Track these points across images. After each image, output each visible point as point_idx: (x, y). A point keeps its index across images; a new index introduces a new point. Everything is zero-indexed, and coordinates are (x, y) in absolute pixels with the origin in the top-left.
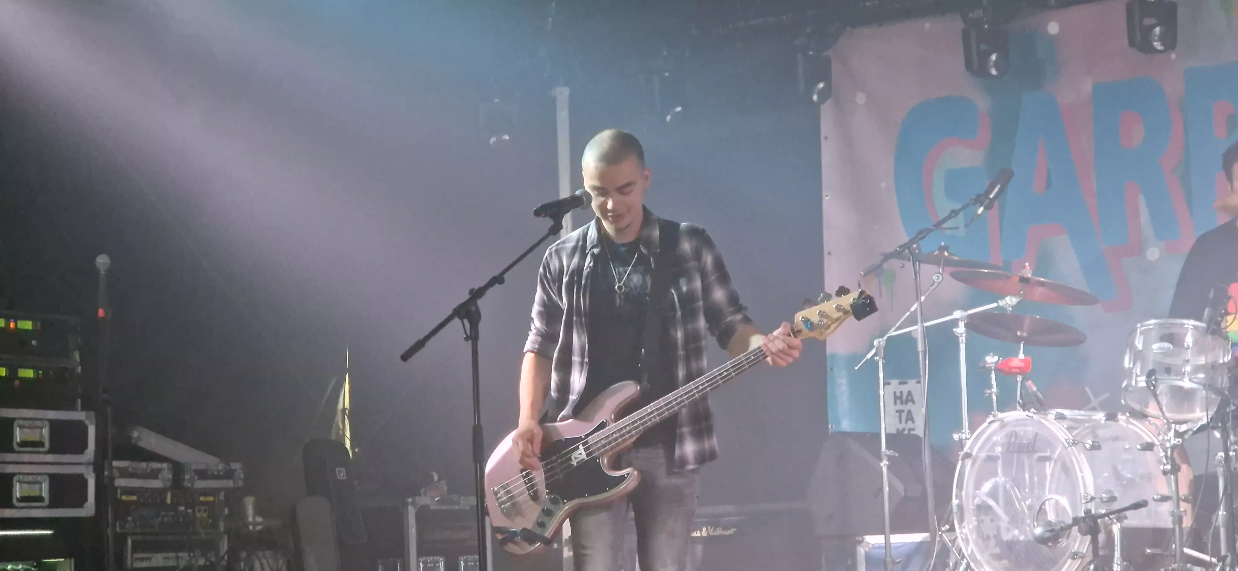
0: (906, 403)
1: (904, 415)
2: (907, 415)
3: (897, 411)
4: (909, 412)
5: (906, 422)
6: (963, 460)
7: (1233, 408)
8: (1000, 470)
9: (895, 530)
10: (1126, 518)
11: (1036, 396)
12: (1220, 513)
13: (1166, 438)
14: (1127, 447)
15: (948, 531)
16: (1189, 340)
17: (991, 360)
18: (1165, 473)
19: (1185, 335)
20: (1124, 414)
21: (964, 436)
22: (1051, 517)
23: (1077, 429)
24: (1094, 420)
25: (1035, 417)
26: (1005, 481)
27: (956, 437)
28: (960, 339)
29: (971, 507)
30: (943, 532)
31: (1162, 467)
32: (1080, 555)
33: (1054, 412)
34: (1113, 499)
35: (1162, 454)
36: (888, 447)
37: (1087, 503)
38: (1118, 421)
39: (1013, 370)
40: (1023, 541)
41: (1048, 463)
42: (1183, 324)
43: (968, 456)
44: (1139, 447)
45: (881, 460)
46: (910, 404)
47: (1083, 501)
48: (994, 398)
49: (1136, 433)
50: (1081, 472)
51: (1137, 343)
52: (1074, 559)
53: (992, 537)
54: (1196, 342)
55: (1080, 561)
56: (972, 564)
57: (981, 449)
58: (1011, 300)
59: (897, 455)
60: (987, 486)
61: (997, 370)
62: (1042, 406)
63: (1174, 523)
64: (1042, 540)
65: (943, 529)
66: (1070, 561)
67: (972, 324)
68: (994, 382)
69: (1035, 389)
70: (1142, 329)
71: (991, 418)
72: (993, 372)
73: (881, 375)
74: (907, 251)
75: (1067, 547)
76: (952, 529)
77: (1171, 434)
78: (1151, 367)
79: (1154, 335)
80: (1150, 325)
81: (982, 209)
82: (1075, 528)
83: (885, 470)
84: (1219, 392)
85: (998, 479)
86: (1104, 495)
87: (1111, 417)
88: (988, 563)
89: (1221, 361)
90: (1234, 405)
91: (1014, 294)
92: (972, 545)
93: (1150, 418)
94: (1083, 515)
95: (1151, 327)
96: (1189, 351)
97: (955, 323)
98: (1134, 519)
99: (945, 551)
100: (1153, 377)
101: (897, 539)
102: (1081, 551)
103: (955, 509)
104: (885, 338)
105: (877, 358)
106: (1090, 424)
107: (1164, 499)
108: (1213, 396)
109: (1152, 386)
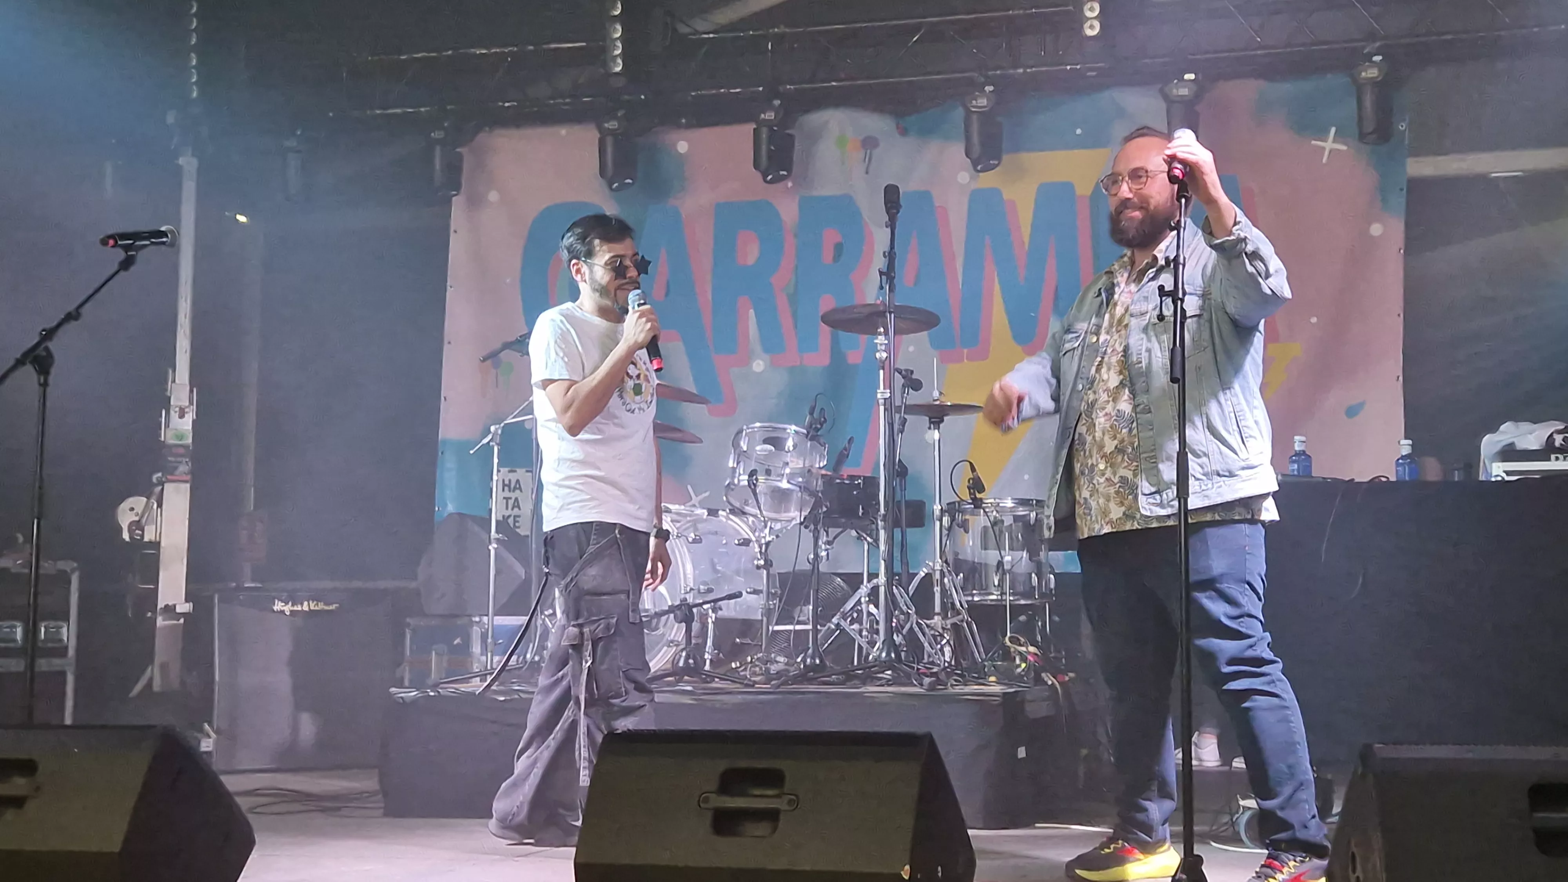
0: (514, 491)
1: (511, 502)
2: (514, 503)
3: (504, 498)
4: (516, 499)
5: (512, 509)
7: (825, 509)
10: (721, 609)
13: (762, 535)
14: (724, 542)
16: (790, 444)
18: (758, 567)
19: (786, 439)
20: (724, 510)
23: (678, 522)
24: (697, 515)
30: (546, 616)
31: (756, 562)
32: (676, 643)
34: (710, 591)
35: (757, 550)
36: (497, 532)
37: (687, 593)
38: (718, 517)
42: (785, 429)
44: (737, 542)
45: (490, 543)
46: (518, 491)
47: (682, 591)
49: (735, 529)
50: (683, 563)
51: (742, 443)
52: (669, 646)
54: (795, 446)
55: (676, 649)
59: (506, 539)
63: (762, 616)
65: (546, 613)
66: (665, 648)
70: (748, 431)
73: (496, 460)
75: (663, 635)
77: (767, 531)
78: (753, 468)
79: (759, 437)
80: (753, 428)
82: (671, 616)
83: (493, 552)
84: (812, 494)
86: (702, 587)
87: (713, 512)
89: (817, 466)
94: (679, 603)
95: (756, 430)
96: (789, 454)
98: (729, 610)
100: (755, 477)
101: (500, 620)
102: (676, 639)
104: (502, 425)
105: (491, 444)
106: (691, 518)
107: (756, 592)
108: (808, 498)
109: (752, 485)
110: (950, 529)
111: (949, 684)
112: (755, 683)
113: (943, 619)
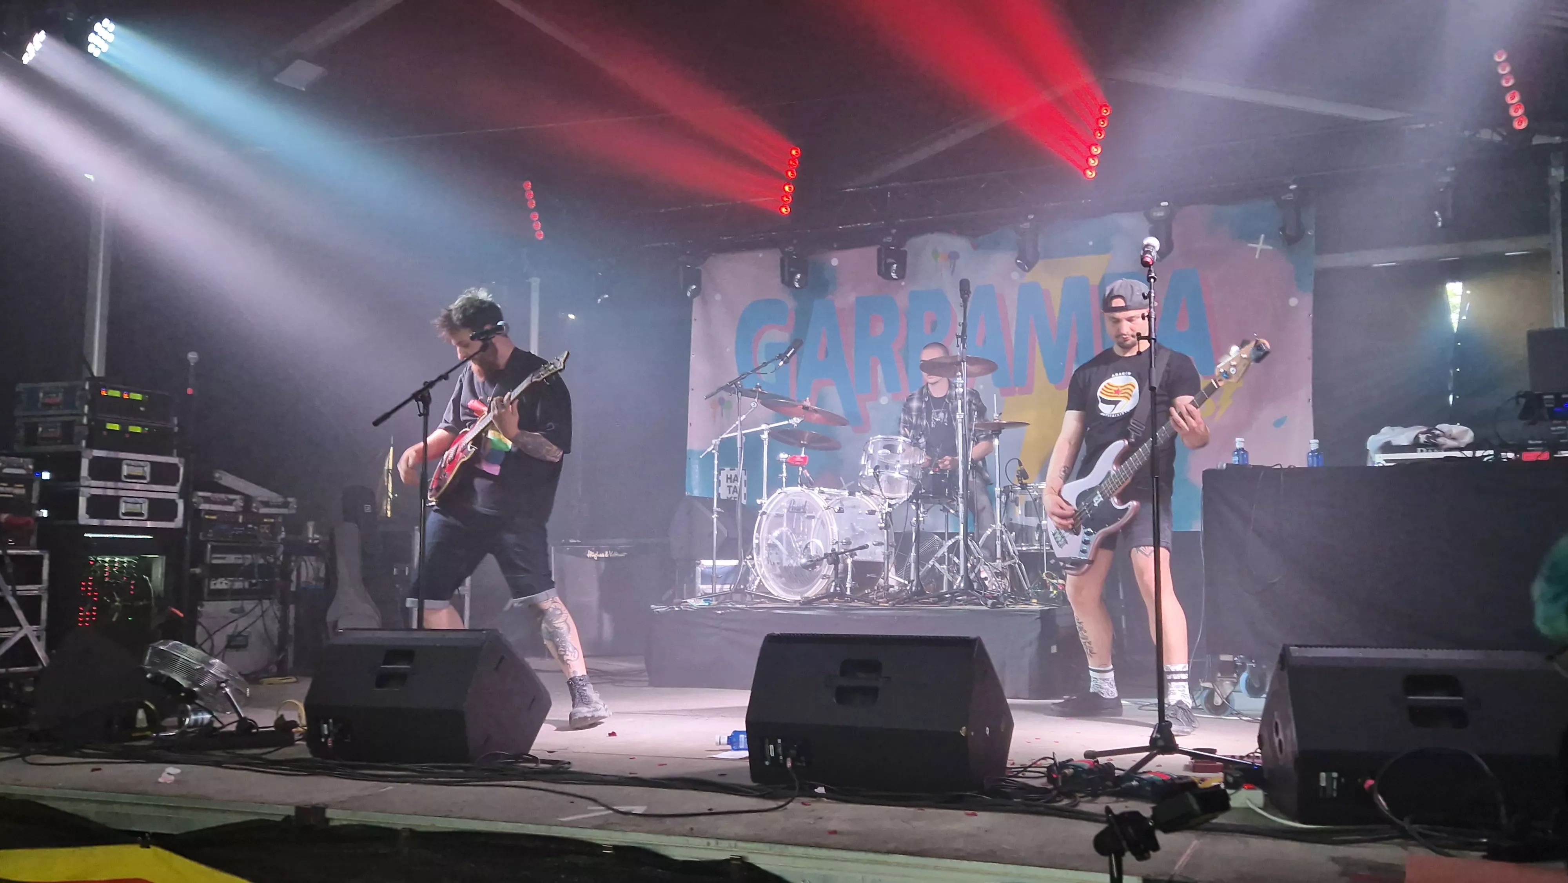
0: (733, 482)
1: (732, 489)
2: (734, 489)
3: (728, 486)
4: (735, 487)
5: (733, 493)
6: (761, 515)
8: (785, 524)
9: (720, 556)
10: (856, 555)
11: (810, 480)
12: (912, 554)
13: (883, 507)
14: (860, 512)
15: (750, 559)
16: (900, 449)
17: (783, 456)
18: (881, 528)
19: (897, 446)
20: (859, 492)
21: (763, 501)
22: (813, 553)
23: (831, 500)
24: (842, 495)
25: (806, 491)
26: (788, 530)
27: (759, 502)
28: (765, 442)
29: (765, 545)
30: (747, 559)
31: (879, 525)
32: (827, 577)
33: (817, 488)
34: (848, 543)
35: (880, 517)
36: (717, 507)
37: (833, 544)
38: (855, 497)
39: (796, 463)
40: (796, 567)
41: (813, 520)
43: (764, 513)
44: (867, 512)
45: (713, 514)
46: (736, 482)
47: (831, 544)
48: (784, 480)
49: (866, 504)
50: (831, 525)
51: (869, 449)
52: (823, 579)
53: (776, 563)
54: (904, 450)
55: (827, 580)
56: (763, 580)
57: (772, 509)
58: (797, 420)
59: (723, 511)
60: (776, 533)
61: (786, 462)
62: (810, 485)
63: (884, 559)
64: (805, 567)
65: (747, 558)
66: (821, 580)
67: (773, 433)
68: (784, 470)
69: (808, 475)
70: (873, 441)
71: (779, 491)
72: (784, 464)
73: (716, 462)
74: (734, 386)
75: (820, 571)
76: (752, 559)
77: (886, 505)
78: (877, 465)
79: (880, 445)
80: (878, 439)
81: (781, 363)
82: (825, 560)
83: (715, 520)
84: (915, 481)
85: (783, 529)
87: (852, 494)
88: (773, 579)
89: (918, 463)
90: (924, 489)
91: (798, 416)
92: (763, 569)
93: (874, 495)
94: (831, 552)
96: (900, 456)
97: (762, 432)
98: (861, 556)
99: (748, 571)
100: (878, 470)
101: (721, 563)
102: (828, 574)
103: (754, 546)
104: (720, 439)
105: (714, 451)
106: (840, 497)
107: (880, 544)
108: (912, 484)
109: (876, 476)
110: (1006, 503)
111: (1005, 605)
112: (879, 602)
113: (1003, 562)
